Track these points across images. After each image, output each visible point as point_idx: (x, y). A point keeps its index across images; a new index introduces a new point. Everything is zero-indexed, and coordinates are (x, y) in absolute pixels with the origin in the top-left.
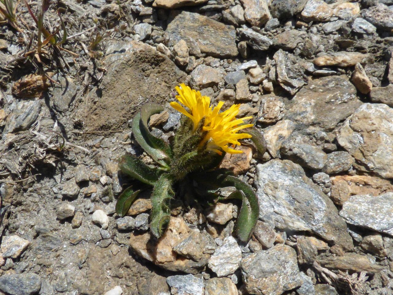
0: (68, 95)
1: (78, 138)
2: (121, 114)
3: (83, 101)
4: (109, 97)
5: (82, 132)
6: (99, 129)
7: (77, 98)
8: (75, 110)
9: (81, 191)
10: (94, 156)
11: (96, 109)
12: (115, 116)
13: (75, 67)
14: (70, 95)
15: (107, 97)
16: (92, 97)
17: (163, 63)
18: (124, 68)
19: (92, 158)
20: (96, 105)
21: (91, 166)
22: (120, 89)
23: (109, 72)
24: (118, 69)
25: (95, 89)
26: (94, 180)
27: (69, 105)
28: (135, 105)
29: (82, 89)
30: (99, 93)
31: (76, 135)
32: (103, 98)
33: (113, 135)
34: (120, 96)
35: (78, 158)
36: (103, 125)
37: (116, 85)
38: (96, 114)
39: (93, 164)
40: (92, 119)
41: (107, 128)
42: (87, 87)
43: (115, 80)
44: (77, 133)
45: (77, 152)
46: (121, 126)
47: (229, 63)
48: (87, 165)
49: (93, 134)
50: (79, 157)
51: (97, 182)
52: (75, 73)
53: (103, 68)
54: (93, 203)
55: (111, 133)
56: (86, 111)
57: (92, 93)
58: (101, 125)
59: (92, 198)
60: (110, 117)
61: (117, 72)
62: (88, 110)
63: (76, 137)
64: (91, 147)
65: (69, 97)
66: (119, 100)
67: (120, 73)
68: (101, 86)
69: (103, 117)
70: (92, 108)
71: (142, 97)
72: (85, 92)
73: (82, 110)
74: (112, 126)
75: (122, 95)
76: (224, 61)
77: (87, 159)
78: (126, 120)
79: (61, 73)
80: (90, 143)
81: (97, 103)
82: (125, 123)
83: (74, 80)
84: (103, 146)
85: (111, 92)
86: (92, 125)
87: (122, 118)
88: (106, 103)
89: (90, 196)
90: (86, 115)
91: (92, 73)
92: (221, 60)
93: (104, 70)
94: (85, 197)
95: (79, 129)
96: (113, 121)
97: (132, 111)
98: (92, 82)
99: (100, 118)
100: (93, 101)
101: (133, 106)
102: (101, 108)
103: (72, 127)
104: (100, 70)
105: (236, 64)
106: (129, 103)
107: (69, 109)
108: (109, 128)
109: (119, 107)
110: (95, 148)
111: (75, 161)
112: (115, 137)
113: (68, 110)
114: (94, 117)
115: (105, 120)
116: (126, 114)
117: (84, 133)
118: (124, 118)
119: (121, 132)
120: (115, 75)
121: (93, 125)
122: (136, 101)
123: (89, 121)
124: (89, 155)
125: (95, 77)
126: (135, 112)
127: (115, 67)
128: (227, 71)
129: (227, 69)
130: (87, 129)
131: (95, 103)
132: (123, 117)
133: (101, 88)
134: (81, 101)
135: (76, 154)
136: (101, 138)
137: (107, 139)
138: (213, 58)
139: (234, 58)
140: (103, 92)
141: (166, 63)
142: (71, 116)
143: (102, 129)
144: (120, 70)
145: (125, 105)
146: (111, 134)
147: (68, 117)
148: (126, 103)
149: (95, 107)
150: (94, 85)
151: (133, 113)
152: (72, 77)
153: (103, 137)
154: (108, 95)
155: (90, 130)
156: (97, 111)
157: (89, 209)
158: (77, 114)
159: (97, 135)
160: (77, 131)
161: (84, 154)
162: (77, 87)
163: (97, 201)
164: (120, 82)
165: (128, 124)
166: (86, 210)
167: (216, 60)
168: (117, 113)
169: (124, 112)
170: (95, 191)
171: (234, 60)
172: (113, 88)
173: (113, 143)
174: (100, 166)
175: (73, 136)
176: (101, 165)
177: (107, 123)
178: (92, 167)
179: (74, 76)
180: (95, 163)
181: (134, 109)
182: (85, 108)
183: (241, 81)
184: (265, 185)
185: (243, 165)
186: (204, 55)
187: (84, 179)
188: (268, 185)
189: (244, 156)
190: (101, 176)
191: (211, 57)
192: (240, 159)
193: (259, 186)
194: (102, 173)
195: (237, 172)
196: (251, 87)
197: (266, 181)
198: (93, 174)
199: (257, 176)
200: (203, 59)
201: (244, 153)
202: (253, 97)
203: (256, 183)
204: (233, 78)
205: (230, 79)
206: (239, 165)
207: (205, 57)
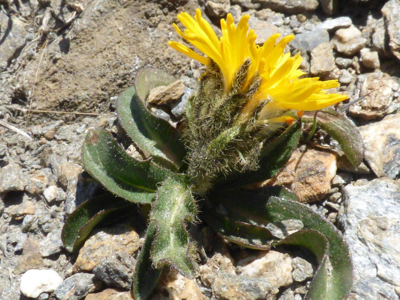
0: (9, 44)
1: (17, 121)
2: (98, 85)
3: (35, 60)
4: (81, 53)
5: (24, 110)
6: (56, 107)
7: (23, 54)
8: (20, 72)
9: (7, 210)
10: (40, 152)
11: (55, 72)
12: (88, 86)
13: (30, 4)
14: (13, 45)
15: (77, 54)
16: (51, 51)
17: (183, 8)
18: (114, 8)
19: (36, 155)
20: (57, 64)
21: (32, 168)
22: (103, 42)
23: (86, 13)
24: (102, 9)
25: (59, 39)
26: (32, 192)
27: (9, 62)
28: (126, 72)
29: (37, 37)
30: (65, 47)
31: (14, 115)
32: (70, 55)
33: (80, 121)
34: (100, 54)
35: (10, 154)
36: (65, 101)
37: (97, 35)
38: (54, 81)
39: (35, 166)
40: (47, 89)
41: (71, 107)
42: (45, 35)
43: (96, 25)
44: (16, 110)
45: (10, 142)
46: (97, 106)
47: (299, 20)
48: (24, 167)
49: (45, 115)
50: (14, 152)
51: (38, 196)
52: (28, 13)
53: (77, 5)
54: (25, 235)
55: (77, 116)
56: (36, 74)
57: (54, 47)
58: (61, 100)
59: (24, 224)
60: (79, 88)
61: (101, 13)
62: (41, 72)
63: (14, 119)
64: (37, 137)
65: (11, 48)
66: (99, 60)
67: (106, 15)
68: (69, 35)
69: (67, 87)
70: (48, 70)
71: (140, 59)
72: (41, 43)
73: (30, 71)
74: (80, 103)
75: (105, 53)
76: (290, 19)
77: (27, 157)
78: (107, 97)
79: (5, 11)
80: (37, 129)
81: (59, 61)
82: (104, 100)
83: (26, 24)
84: (58, 137)
85: (85, 45)
86: (44, 98)
87: (100, 92)
88: (75, 63)
89: (21, 222)
90: (36, 80)
91: (57, 12)
92: (286, 16)
93: (79, 8)
94: (12, 223)
95: (22, 104)
96: (83, 94)
97: (119, 81)
98: (55, 28)
99: (61, 88)
100: (51, 57)
101: (121, 72)
102: (65, 72)
103: (8, 99)
104: (71, 9)
105: (312, 23)
106: (115, 67)
107: (8, 69)
108: (75, 106)
109: (98, 73)
110: (43, 140)
111: (5, 159)
112: (84, 126)
113: (6, 70)
114: (51, 85)
115: (70, 92)
116: (107, 84)
117: (27, 112)
118: (104, 93)
119: (95, 116)
120: (96, 18)
121: (47, 99)
122: (128, 65)
123: (39, 92)
124: (32, 150)
125: (61, 18)
126: (125, 83)
127: (99, 5)
128: (295, 33)
129: (296, 29)
130: (34, 104)
131: (55, 61)
132: (102, 90)
133: (68, 39)
134: (30, 58)
135: (9, 146)
136: (57, 123)
137: (68, 126)
138: (273, 13)
139: (309, 13)
140: (72, 45)
141: (189, 8)
142: (9, 80)
143: (61, 108)
144: (106, 11)
145: (108, 70)
146: (77, 119)
147: (4, 81)
148: (109, 66)
149: (54, 68)
150: (59, 34)
151: (120, 86)
152: (24, 19)
153: (62, 121)
154: (80, 50)
155: (40, 107)
156: (56, 76)
157: (15, 244)
158: (20, 79)
159: (52, 118)
160: (16, 107)
161: (23, 147)
162: (28, 35)
163: (32, 231)
164: (104, 30)
165: (109, 105)
166: (10, 247)
167: (279, 15)
168: (93, 82)
169: (104, 81)
170: (31, 212)
171: (309, 18)
172: (90, 38)
173: (78, 134)
174: (47, 169)
175: (8, 115)
176: (50, 166)
177: (71, 97)
178: (33, 170)
179: (26, 18)
180: (40, 164)
181: (124, 77)
182: (36, 70)
183: (321, 46)
184: (361, 223)
185: (318, 185)
186: (257, 5)
187: (14, 188)
188: (367, 222)
189: (320, 168)
190: (47, 186)
191: (269, 10)
192: (313, 173)
193: (349, 224)
194: (49, 181)
195: (306, 197)
196: (338, 59)
197: (363, 215)
198: (32, 182)
199: (346, 206)
200: (254, 11)
201: (322, 163)
202: (341, 74)
203: (343, 219)
204: (307, 40)
205: (302, 42)
206: (309, 184)
207: (258, 9)
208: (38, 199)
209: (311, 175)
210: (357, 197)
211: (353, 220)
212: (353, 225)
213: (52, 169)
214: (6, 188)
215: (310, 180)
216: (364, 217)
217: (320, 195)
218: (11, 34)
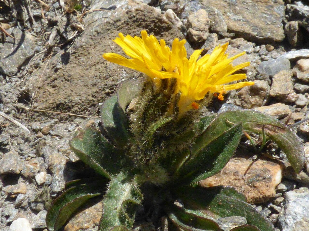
0: (20, 54)
1: (21, 117)
2: (90, 92)
3: (40, 68)
4: (78, 65)
5: (27, 109)
6: (53, 108)
7: (31, 63)
8: (27, 77)
9: (4, 189)
10: (36, 144)
11: (56, 79)
12: (81, 93)
13: (41, 22)
14: (24, 55)
15: (75, 65)
16: (54, 62)
17: (167, 33)
18: (109, 30)
19: (33, 146)
20: (58, 73)
21: (29, 156)
22: (97, 57)
23: (86, 33)
24: (99, 30)
25: (62, 52)
26: (26, 176)
27: (19, 69)
28: (113, 83)
29: (43, 50)
30: (65, 59)
31: (18, 112)
32: (69, 66)
33: (72, 121)
34: (94, 66)
35: (12, 144)
36: (61, 103)
37: (93, 51)
38: (54, 87)
39: (31, 155)
40: (47, 93)
41: (65, 109)
42: (50, 49)
43: (93, 43)
44: (21, 108)
45: (13, 134)
46: (87, 110)
47: (268, 50)
48: (22, 155)
49: (44, 114)
50: (15, 142)
51: (30, 179)
52: (39, 30)
53: (79, 26)
54: (17, 211)
55: (70, 116)
56: (40, 80)
57: (57, 59)
58: (58, 102)
59: (17, 201)
60: (73, 93)
61: (98, 33)
62: (44, 78)
63: (18, 115)
64: (35, 131)
65: (22, 57)
66: (93, 72)
67: (102, 35)
68: (70, 50)
69: (64, 92)
70: (50, 77)
71: (127, 73)
72: (47, 55)
73: (35, 77)
74: (73, 106)
75: (98, 66)
76: (260, 48)
77: (26, 148)
78: (96, 102)
79: (20, 27)
80: (36, 125)
81: (59, 71)
82: (94, 105)
83: (36, 39)
84: (52, 133)
85: (82, 58)
86: (44, 100)
87: (90, 98)
88: (72, 73)
89: (14, 199)
90: (40, 85)
91: (62, 30)
92: (257, 45)
93: (80, 28)
94: (7, 200)
95: (26, 104)
96: (76, 99)
97: (108, 90)
98: (59, 43)
99: (59, 92)
100: (54, 67)
101: (110, 83)
102: (64, 80)
103: (15, 98)
104: (74, 29)
105: (278, 52)
106: (106, 78)
107: (18, 74)
108: (69, 108)
109: (90, 82)
110: (40, 134)
111: (7, 147)
112: (75, 125)
113: (16, 75)
114: (51, 90)
115: (65, 96)
116: (97, 92)
117: (30, 110)
118: (94, 99)
119: (85, 118)
120: (93, 38)
121: (46, 101)
122: (116, 77)
123: (41, 94)
124: (30, 141)
125: (64, 35)
126: (112, 92)
127: (97, 27)
128: (262, 60)
129: (263, 56)
130: (35, 104)
131: (56, 70)
132: (93, 96)
133: (69, 52)
134: (37, 66)
135: (12, 137)
136: (53, 121)
137: (62, 124)
138: (246, 41)
139: (276, 44)
140: (71, 58)
141: (172, 34)
142: (18, 83)
143: (57, 109)
144: (102, 32)
145: (99, 81)
146: (70, 119)
147: (14, 83)
148: (100, 77)
149: (55, 76)
150: (62, 48)
151: (108, 94)
152: (35, 34)
153: (57, 120)
154: (77, 62)
155: (40, 107)
156: (56, 83)
157: (7, 217)
158: (27, 83)
159: (49, 117)
160: (21, 105)
161: (23, 139)
162: (37, 48)
163: (24, 208)
164: (99, 47)
165: (97, 109)
166: (4, 219)
167: (251, 44)
168: (85, 89)
169: (94, 89)
170: (23, 192)
171: (276, 47)
172: (86, 53)
173: (69, 131)
174: (41, 158)
175: (13, 111)
176: (43, 156)
177: (66, 101)
178: (29, 158)
179: (37, 33)
180: (35, 154)
181: (112, 87)
182: (40, 76)
183: (282, 72)
184: (296, 224)
185: (264, 189)
186: (232, 34)
187: (12, 171)
188: (301, 223)
189: (267, 175)
190: (39, 172)
191: (242, 39)
192: (260, 178)
193: (286, 224)
194: (41, 168)
195: (253, 198)
196: (297, 84)
197: (299, 217)
198: (27, 167)
199: (285, 208)
200: (229, 39)
201: (269, 171)
202: (298, 98)
203: (282, 220)
204: (270, 66)
205: (266, 68)
206: (257, 188)
207: (233, 38)
208: (31, 182)
209: (258, 180)
210: (295, 202)
211: (290, 221)
212: (290, 225)
213: (44, 158)
214: (6, 170)
215: (258, 184)
216: (299, 219)
217: (265, 198)
218: (23, 46)
